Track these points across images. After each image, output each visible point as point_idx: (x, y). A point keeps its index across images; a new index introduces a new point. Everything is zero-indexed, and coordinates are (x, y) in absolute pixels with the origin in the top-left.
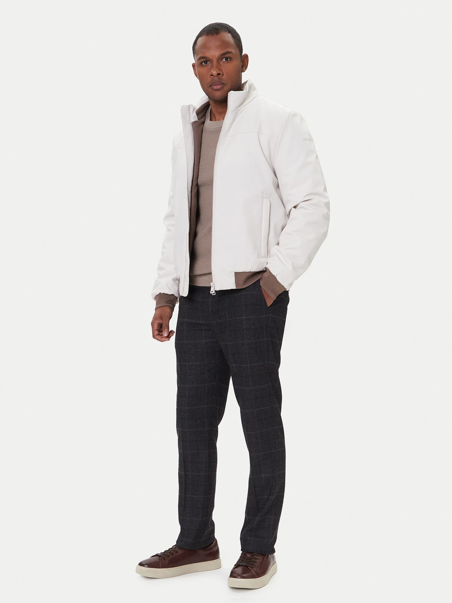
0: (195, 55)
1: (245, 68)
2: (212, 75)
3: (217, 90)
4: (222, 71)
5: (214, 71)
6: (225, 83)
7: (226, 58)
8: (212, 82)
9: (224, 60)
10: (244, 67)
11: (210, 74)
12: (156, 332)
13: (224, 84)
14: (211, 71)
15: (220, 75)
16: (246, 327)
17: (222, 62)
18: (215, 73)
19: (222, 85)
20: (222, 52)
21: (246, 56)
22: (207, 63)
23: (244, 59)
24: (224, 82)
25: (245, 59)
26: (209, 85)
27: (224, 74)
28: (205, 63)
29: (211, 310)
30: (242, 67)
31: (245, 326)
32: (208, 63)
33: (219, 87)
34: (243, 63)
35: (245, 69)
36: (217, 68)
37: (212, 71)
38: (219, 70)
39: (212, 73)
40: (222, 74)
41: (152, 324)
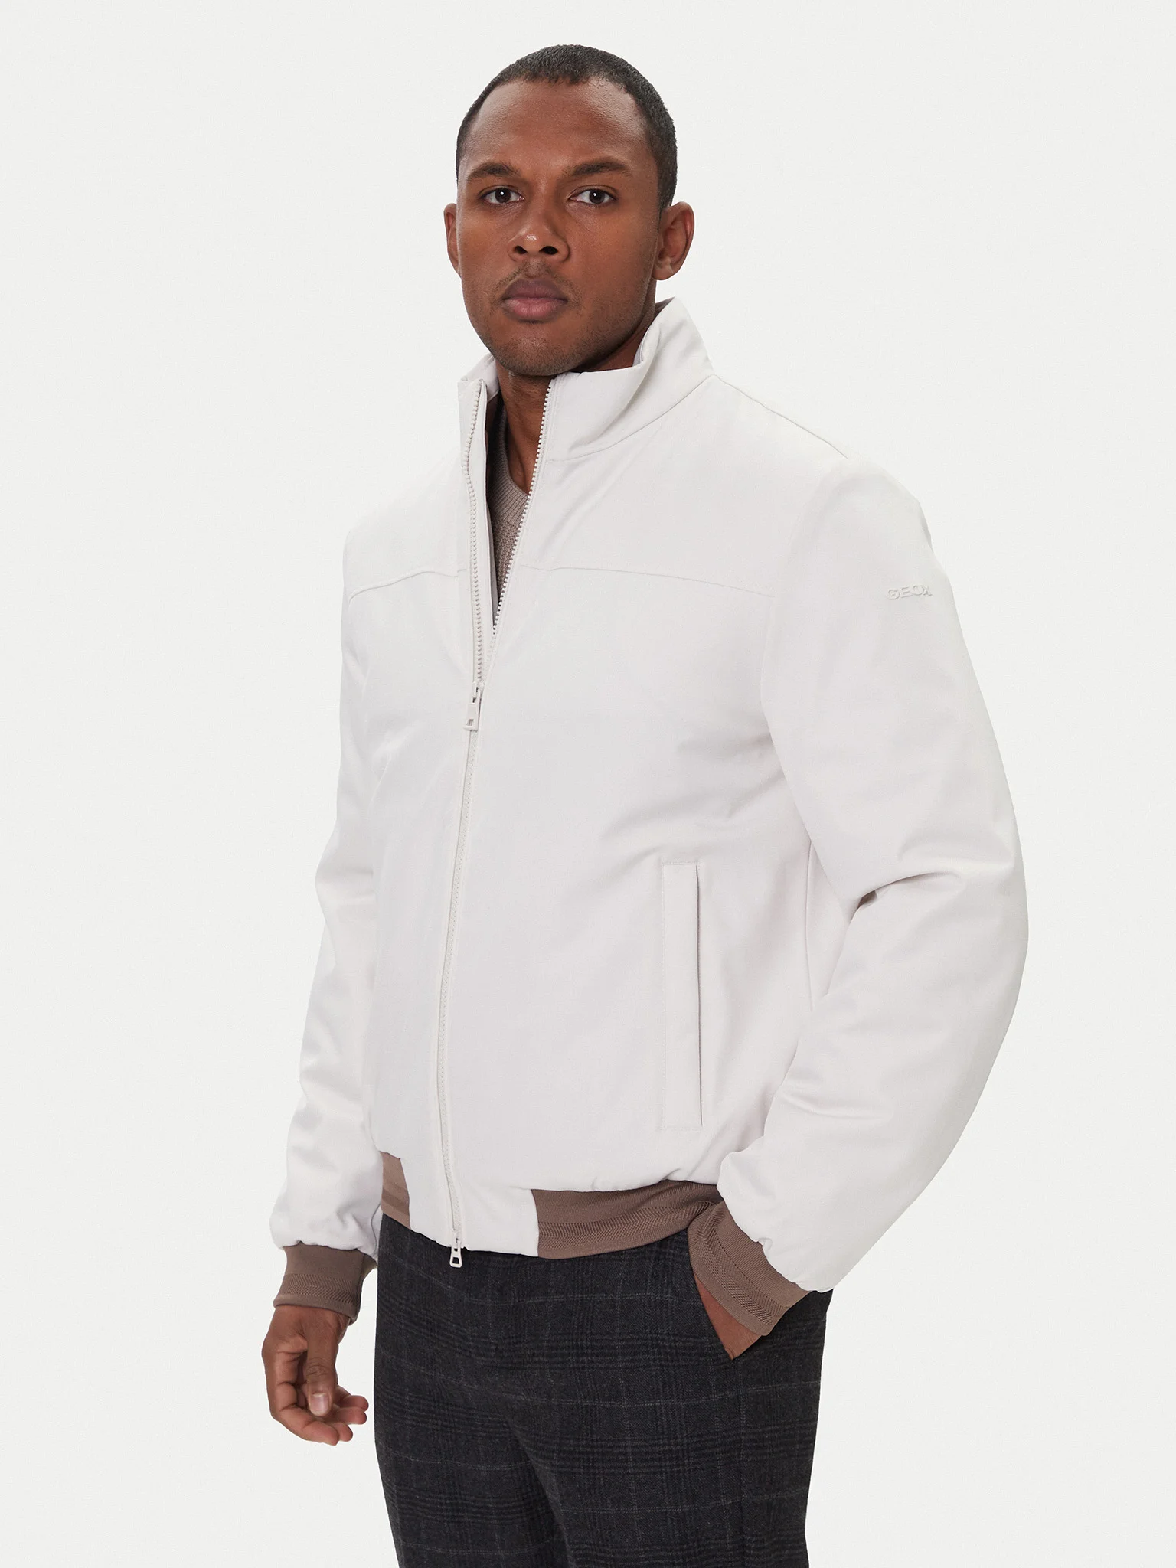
0: (463, 160)
1: (672, 265)
2: (520, 250)
3: (531, 321)
4: (566, 242)
5: (530, 233)
6: (571, 296)
7: (597, 191)
8: (515, 280)
9: (585, 198)
10: (669, 260)
11: (515, 245)
12: (285, 1395)
13: (565, 300)
14: (520, 228)
15: (556, 257)
16: (636, 1446)
17: (572, 205)
18: (532, 241)
19: (555, 304)
20: (581, 160)
21: (686, 214)
22: (507, 197)
23: (673, 223)
24: (567, 292)
25: (679, 224)
26: (498, 295)
27: (574, 252)
28: (498, 197)
29: (493, 1347)
30: (661, 255)
31: (629, 1443)
32: (514, 197)
33: (537, 309)
34: (666, 241)
35: (669, 268)
36: (547, 219)
37: (523, 232)
38: (556, 232)
39: (523, 238)
40: (563, 251)
41: (268, 1354)
